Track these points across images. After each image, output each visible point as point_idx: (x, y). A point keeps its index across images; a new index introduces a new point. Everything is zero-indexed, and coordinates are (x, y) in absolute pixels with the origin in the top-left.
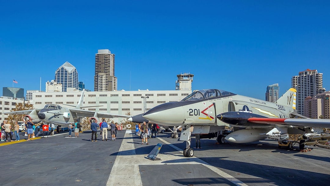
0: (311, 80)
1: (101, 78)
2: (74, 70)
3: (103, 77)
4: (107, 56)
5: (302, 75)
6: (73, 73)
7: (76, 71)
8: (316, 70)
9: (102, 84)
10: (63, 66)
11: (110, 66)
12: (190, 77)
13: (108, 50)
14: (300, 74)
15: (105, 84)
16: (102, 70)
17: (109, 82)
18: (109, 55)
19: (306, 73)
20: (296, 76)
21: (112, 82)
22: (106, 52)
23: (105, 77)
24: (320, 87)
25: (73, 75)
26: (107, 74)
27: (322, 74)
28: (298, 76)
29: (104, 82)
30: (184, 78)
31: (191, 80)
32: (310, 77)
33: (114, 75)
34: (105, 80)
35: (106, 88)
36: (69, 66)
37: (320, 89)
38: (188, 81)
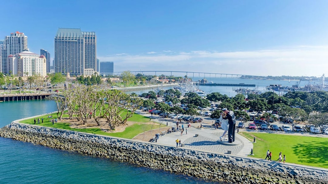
0: (19, 41)
5: (12, 36)
8: (23, 34)
14: (11, 35)
19: (15, 35)
20: (8, 36)
24: (25, 48)
27: (27, 37)
28: (10, 36)
32: (18, 38)
37: (25, 49)
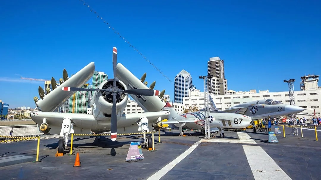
1: (214, 81)
2: (189, 76)
3: (215, 80)
4: (218, 62)
6: (188, 78)
7: (191, 76)
9: (215, 86)
10: (180, 73)
11: (220, 71)
12: (315, 78)
13: (218, 57)
15: (217, 85)
16: (214, 74)
17: (220, 84)
18: (220, 61)
21: (223, 83)
22: (217, 59)
23: (217, 80)
25: (188, 80)
26: (218, 78)
29: (216, 84)
30: (309, 79)
31: (317, 81)
33: (224, 77)
34: (217, 83)
35: (218, 89)
36: (185, 73)
38: (314, 82)
